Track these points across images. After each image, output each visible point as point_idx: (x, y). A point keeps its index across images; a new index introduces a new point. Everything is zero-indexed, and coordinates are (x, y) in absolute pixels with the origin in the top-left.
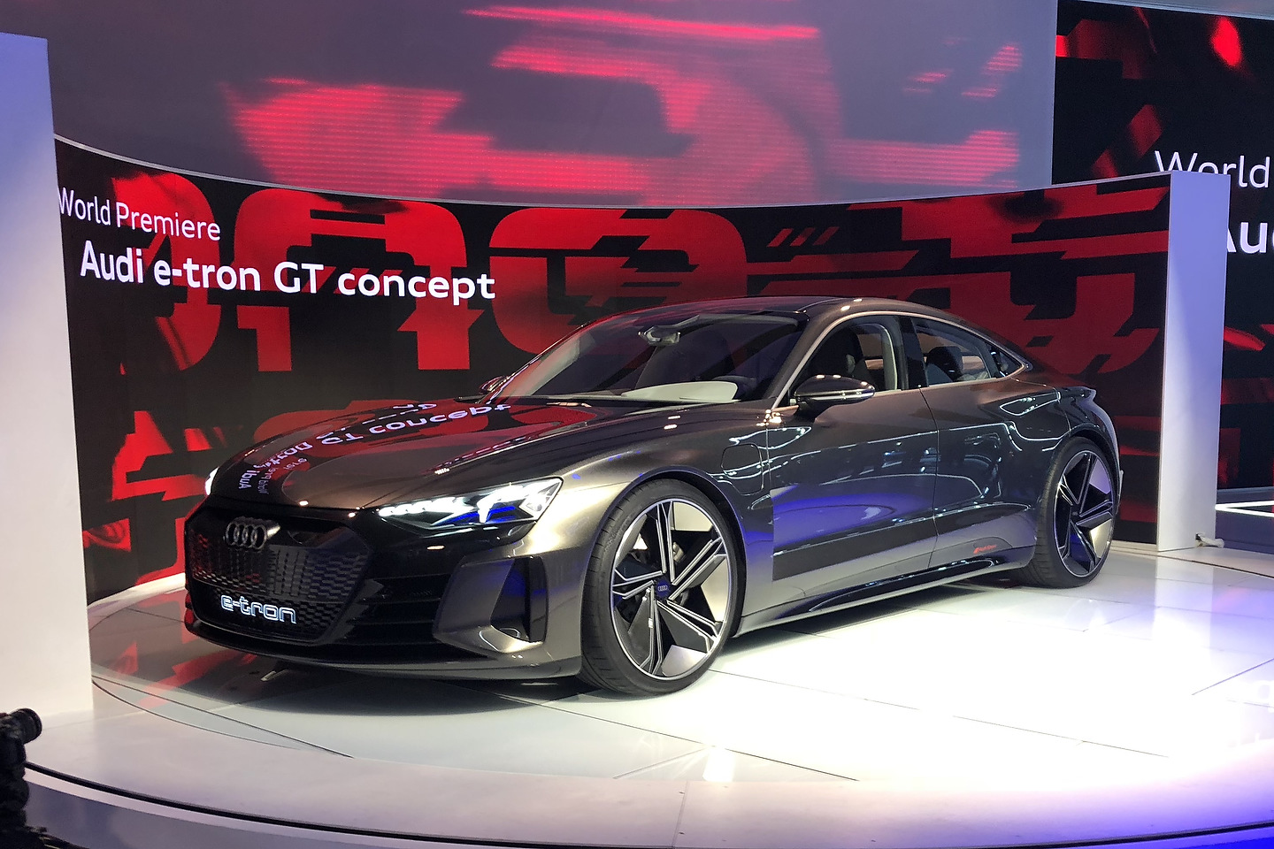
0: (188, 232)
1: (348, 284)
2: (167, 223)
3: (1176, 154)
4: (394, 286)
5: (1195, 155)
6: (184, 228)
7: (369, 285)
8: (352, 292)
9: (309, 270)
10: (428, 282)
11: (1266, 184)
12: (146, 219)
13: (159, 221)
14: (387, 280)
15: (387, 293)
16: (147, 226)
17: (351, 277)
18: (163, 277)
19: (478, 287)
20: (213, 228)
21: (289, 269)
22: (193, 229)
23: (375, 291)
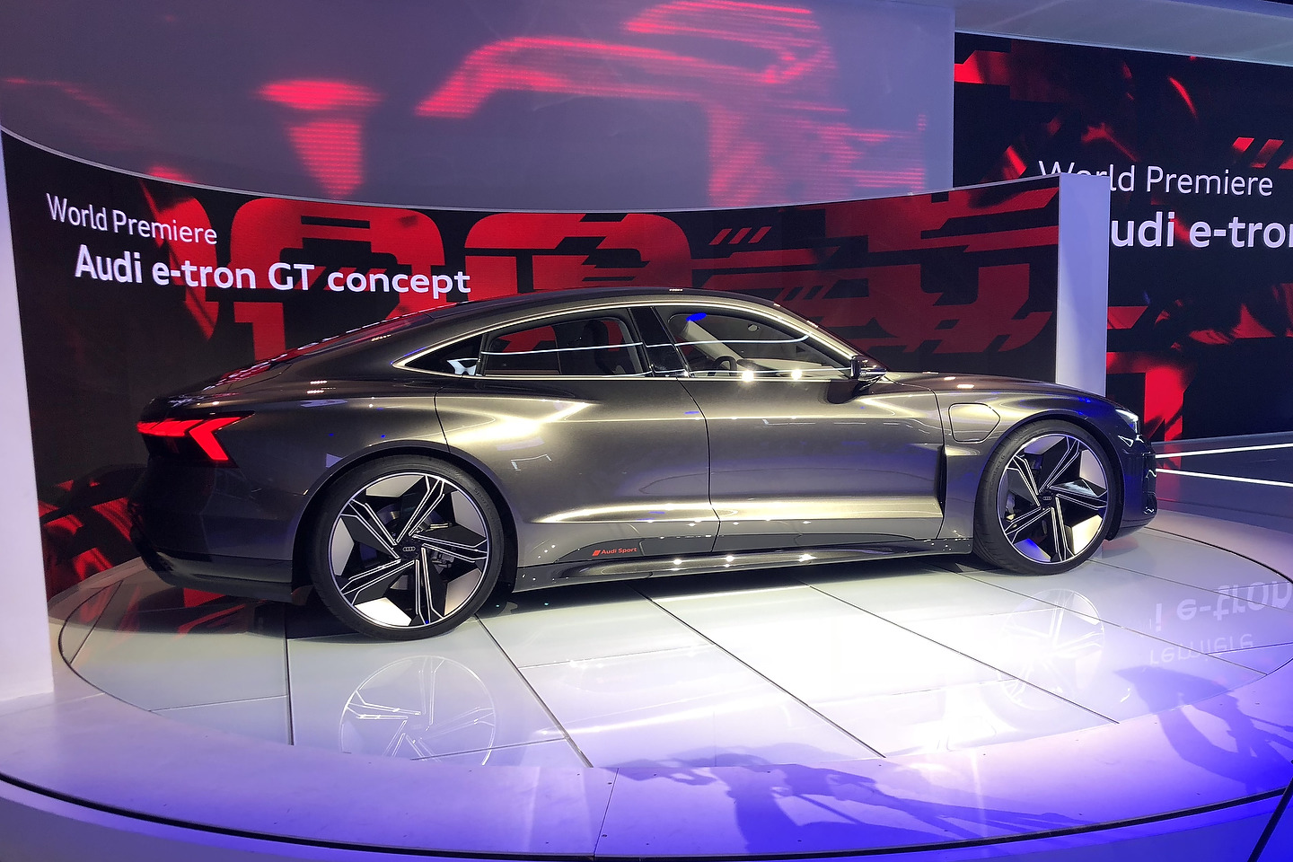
0: (185, 237)
1: (337, 282)
2: (165, 229)
3: (1058, 163)
4: (379, 283)
5: (1074, 164)
6: (182, 233)
7: (356, 282)
8: (341, 288)
9: (300, 270)
10: (410, 279)
11: (1132, 188)
12: (144, 225)
13: (157, 228)
14: (373, 278)
15: (373, 289)
16: (145, 232)
17: (340, 275)
18: (161, 277)
19: (455, 283)
20: (210, 233)
21: (282, 270)
22: (191, 234)
23: (362, 288)
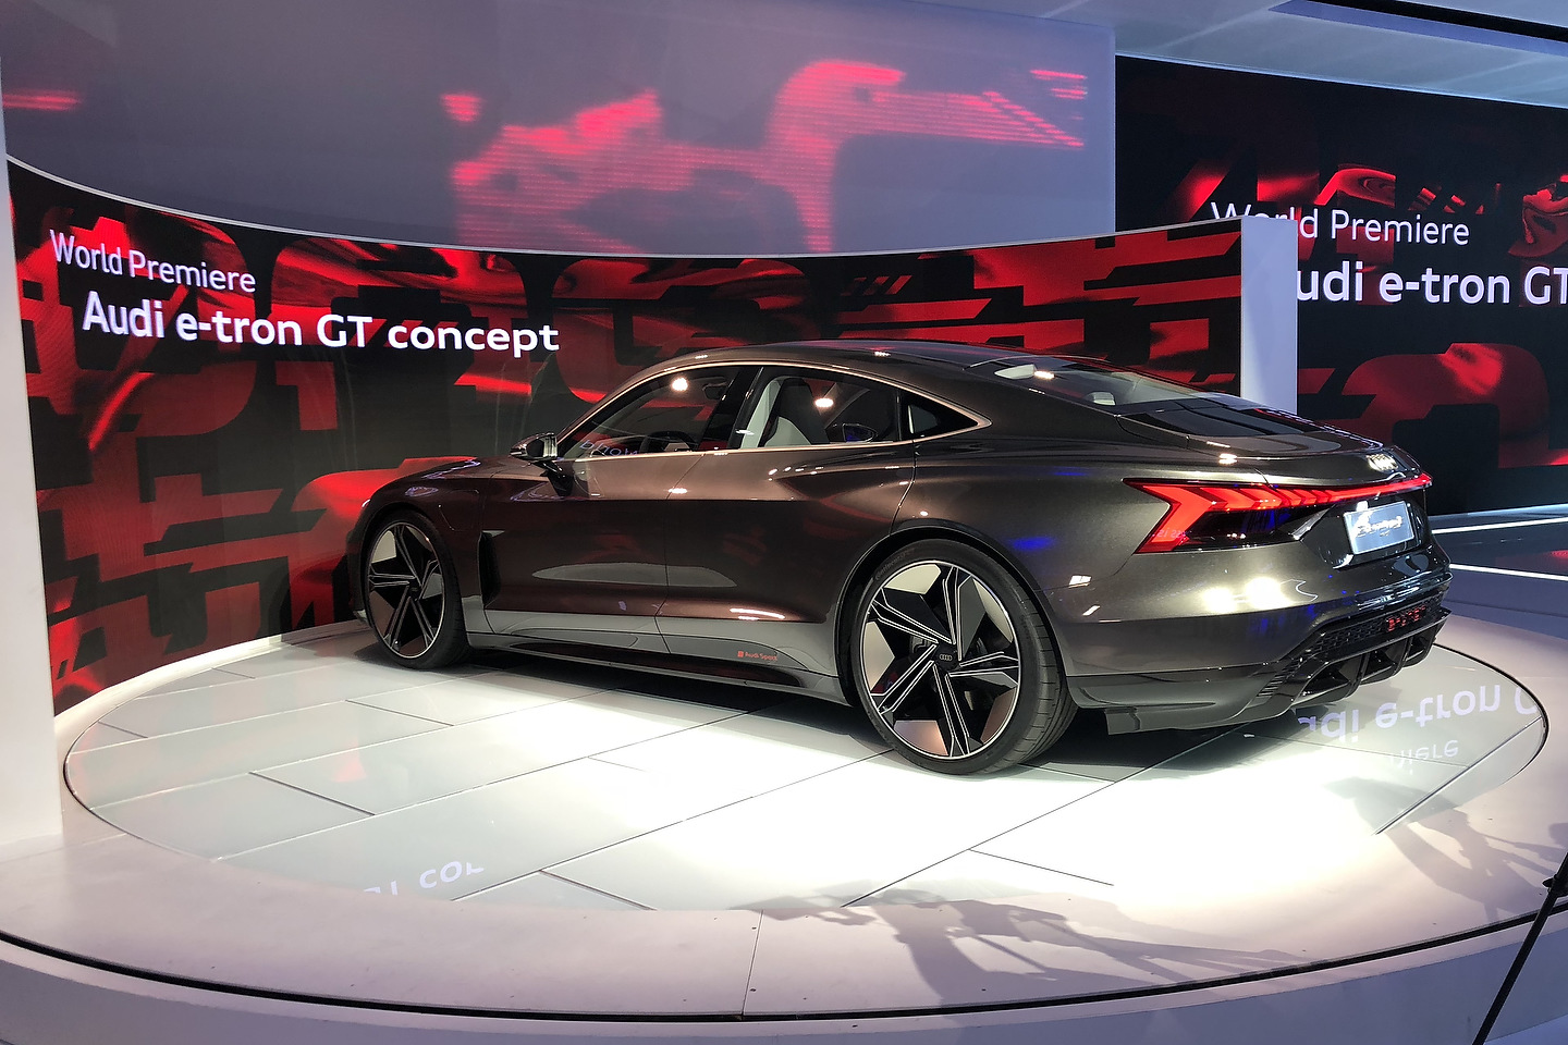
0: (217, 283)
1: (400, 338)
2: (193, 273)
3: (1231, 205)
4: (449, 338)
5: (1249, 206)
6: (212, 279)
7: (423, 338)
8: (404, 345)
9: (355, 323)
10: (486, 334)
11: (1315, 235)
12: (166, 269)
13: (183, 272)
14: (442, 332)
15: (442, 345)
16: (167, 276)
17: (403, 329)
18: (187, 331)
19: (540, 338)
20: (247, 279)
21: (333, 322)
22: (223, 279)
23: (429, 344)
